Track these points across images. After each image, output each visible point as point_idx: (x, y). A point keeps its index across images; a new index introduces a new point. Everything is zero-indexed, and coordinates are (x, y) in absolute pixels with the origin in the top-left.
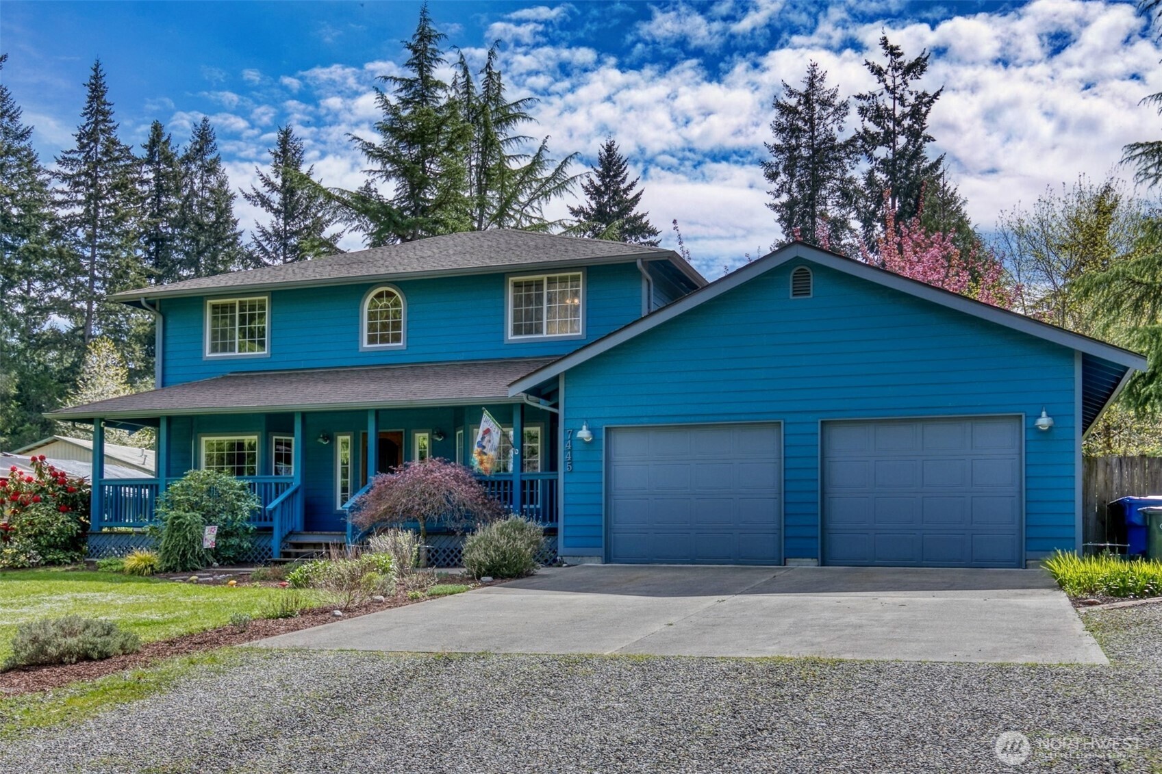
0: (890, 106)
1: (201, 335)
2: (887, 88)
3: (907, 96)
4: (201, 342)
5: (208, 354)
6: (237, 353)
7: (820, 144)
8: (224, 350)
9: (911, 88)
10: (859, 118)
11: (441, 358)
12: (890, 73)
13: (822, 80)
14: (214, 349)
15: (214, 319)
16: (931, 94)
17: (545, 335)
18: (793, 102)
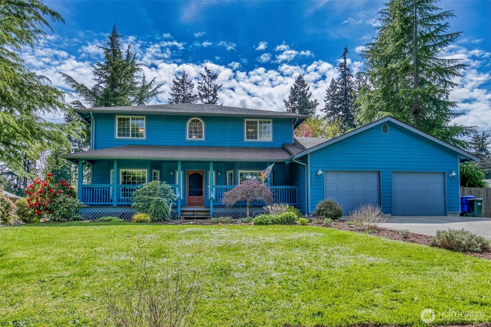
0: (207, 87)
1: (114, 129)
2: (206, 82)
3: (212, 85)
4: (114, 132)
5: (117, 137)
6: (130, 137)
7: (186, 95)
8: (124, 135)
9: (213, 83)
10: (197, 89)
11: (220, 145)
12: (207, 77)
13: (187, 76)
14: (119, 135)
15: (119, 123)
16: (219, 86)
17: (258, 140)
18: (178, 81)
